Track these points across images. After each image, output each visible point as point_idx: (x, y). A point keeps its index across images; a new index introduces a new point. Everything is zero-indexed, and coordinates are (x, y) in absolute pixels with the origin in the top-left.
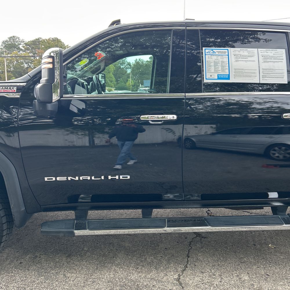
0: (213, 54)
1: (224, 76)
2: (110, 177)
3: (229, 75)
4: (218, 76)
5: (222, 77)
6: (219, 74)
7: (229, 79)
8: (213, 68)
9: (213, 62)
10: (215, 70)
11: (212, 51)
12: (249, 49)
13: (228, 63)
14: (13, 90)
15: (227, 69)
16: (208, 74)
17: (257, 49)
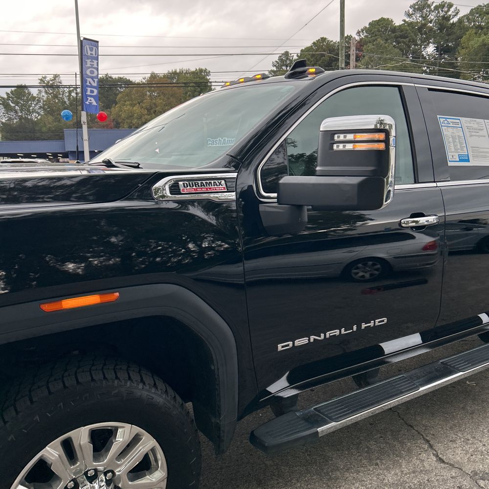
0: (447, 125)
1: (464, 157)
2: (364, 326)
3: (468, 155)
4: (459, 157)
5: (463, 158)
6: (460, 154)
7: (468, 161)
8: (452, 145)
9: (451, 136)
10: (455, 149)
11: (446, 122)
12: (478, 120)
13: (463, 138)
14: (221, 186)
15: (464, 147)
16: (450, 153)
17: (483, 120)
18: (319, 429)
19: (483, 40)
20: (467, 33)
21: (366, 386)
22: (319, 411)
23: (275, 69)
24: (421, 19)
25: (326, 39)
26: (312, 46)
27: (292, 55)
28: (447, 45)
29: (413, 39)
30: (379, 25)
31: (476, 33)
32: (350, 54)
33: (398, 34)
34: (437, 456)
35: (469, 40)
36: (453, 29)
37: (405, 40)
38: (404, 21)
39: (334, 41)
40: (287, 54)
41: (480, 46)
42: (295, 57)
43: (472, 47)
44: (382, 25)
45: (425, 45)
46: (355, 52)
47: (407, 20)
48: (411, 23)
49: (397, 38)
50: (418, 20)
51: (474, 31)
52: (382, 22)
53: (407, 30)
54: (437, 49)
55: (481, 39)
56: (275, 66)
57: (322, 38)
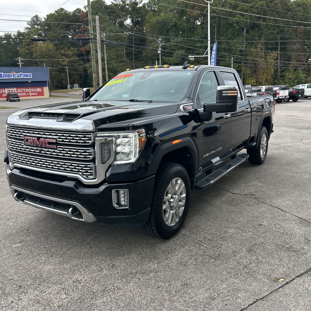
2: (218, 150)
18: (211, 182)
19: (158, 19)
20: (149, 14)
21: (211, 173)
22: (207, 179)
23: (29, 27)
24: (121, 2)
25: (63, 9)
26: (54, 13)
27: (41, 18)
28: (138, 20)
29: (118, 14)
30: (98, 4)
31: (153, 14)
32: (96, 26)
33: (110, 10)
34: (232, 193)
35: (150, 18)
36: (140, 10)
37: (114, 15)
38: (112, 3)
39: (70, 11)
40: (37, 17)
41: (156, 22)
42: (43, 20)
43: (152, 23)
44: (99, 4)
45: (125, 19)
46: (99, 25)
47: (114, 2)
48: (117, 4)
49: (109, 13)
50: (120, 3)
51: (152, 13)
52: (99, 2)
53: (114, 9)
54: (132, 21)
55: (156, 18)
56: (30, 24)
57: (61, 9)
